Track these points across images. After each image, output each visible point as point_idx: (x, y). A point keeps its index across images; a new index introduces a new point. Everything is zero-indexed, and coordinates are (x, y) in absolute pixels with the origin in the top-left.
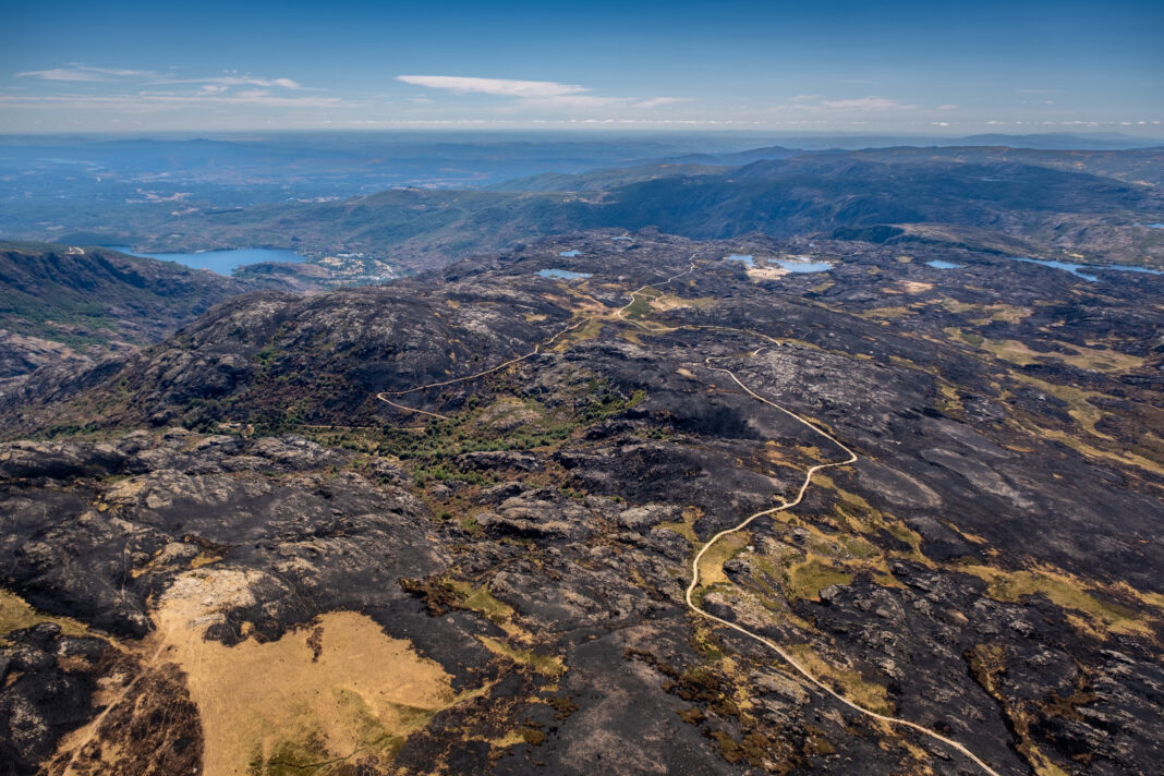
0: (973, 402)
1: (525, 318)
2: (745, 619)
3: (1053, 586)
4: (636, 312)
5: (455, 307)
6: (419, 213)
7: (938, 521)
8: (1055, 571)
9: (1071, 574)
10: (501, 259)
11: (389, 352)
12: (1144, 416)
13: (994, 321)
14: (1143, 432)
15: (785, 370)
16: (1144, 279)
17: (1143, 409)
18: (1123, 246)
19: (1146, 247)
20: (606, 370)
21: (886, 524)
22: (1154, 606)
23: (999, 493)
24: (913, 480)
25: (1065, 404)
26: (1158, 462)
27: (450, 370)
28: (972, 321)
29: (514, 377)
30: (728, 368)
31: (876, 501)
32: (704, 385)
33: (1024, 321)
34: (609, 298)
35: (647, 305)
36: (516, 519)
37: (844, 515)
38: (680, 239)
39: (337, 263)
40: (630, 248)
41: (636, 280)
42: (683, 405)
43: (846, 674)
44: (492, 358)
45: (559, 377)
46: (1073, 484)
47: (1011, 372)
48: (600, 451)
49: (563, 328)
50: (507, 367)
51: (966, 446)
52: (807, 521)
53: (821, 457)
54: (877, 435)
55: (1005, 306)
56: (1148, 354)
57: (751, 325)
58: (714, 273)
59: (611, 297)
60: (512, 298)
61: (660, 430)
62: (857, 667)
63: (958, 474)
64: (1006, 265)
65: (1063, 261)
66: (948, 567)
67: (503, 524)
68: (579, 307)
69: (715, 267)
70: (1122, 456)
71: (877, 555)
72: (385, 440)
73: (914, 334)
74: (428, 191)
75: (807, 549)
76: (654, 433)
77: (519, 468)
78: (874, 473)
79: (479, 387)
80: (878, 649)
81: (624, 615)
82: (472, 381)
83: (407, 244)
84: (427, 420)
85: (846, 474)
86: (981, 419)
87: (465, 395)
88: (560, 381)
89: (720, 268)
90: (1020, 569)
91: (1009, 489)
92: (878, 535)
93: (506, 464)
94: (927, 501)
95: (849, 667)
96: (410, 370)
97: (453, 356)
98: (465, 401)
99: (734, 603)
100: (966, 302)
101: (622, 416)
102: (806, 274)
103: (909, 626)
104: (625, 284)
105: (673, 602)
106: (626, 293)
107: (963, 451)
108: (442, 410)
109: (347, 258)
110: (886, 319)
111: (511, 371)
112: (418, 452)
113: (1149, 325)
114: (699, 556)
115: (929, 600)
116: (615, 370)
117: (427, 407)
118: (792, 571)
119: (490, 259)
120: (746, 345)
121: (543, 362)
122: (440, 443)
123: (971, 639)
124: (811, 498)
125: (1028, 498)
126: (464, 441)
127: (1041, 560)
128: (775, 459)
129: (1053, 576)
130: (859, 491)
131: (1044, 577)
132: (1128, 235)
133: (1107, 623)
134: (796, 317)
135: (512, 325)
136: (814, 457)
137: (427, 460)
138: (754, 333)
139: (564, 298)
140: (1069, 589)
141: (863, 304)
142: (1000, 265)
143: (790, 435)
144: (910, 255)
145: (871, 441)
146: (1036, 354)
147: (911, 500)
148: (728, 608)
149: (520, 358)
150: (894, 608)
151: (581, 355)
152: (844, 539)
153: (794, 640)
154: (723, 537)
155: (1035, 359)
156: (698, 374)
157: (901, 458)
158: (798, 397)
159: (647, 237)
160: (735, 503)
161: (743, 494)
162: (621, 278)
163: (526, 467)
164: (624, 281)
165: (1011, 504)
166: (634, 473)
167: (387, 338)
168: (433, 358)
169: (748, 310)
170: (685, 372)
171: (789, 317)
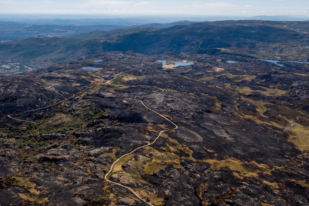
0: (225, 107)
1: (71, 85)
2: (123, 181)
3: (232, 164)
4: (116, 82)
5: (44, 81)
6: (43, 46)
7: (200, 146)
8: (234, 159)
9: (238, 160)
10: (70, 63)
11: (14, 99)
12: (279, 110)
13: (242, 81)
14: (278, 114)
15: (160, 99)
16: (297, 65)
17: (280, 107)
18: (294, 54)
19: (301, 54)
20: (96, 102)
21: (183, 148)
22: (261, 168)
23: (223, 136)
24: (195, 134)
25: (256, 107)
26: (279, 124)
27: (38, 105)
28: (235, 81)
29: (63, 106)
30: (141, 99)
31: (181, 141)
32: (130, 106)
33: (253, 80)
34: (106, 77)
35: (121, 79)
36: (50, 155)
37: (169, 146)
38: (140, 55)
39: (8, 67)
40: (121, 58)
41: (119, 70)
42: (122, 113)
43: (152, 196)
44: (55, 100)
45: (79, 105)
46: (249, 132)
47: (242, 97)
48: (89, 131)
49: (86, 88)
50: (61, 103)
51: (217, 122)
52: (155, 149)
53: (166, 128)
54: (187, 119)
55: (248, 75)
56: (288, 90)
57: (155, 84)
58: (150, 67)
59: (107, 76)
60: (68, 77)
61: (113, 122)
62: (156, 194)
63: (211, 131)
64: (252, 61)
65: (274, 60)
66: (200, 161)
67: (44, 158)
68: (94, 80)
69: (151, 65)
70: (269, 122)
71: (177, 158)
72: (10, 132)
73: (213, 86)
74: (47, 38)
75: (153, 158)
76: (111, 123)
77: (59, 139)
78: (182, 132)
79: (49, 111)
80: (165, 187)
81: (78, 183)
82: (46, 109)
83: (38, 59)
84: (27, 124)
85: (173, 133)
86: (225, 113)
87: (43, 114)
88: (79, 107)
89: (152, 65)
90: (223, 160)
91: (226, 134)
92: (179, 152)
93: (55, 138)
94: (197, 140)
95: (154, 193)
96: (21, 105)
97: (40, 99)
98: (43, 116)
99: (120, 177)
100: (235, 74)
101: (100, 118)
102: (183, 66)
103: (180, 180)
104: (114, 71)
105: (99, 178)
106: (114, 75)
107: (215, 123)
108: (34, 120)
109: (13, 65)
110: (205, 81)
111: (62, 104)
112: (23, 136)
113: (291, 80)
114: (114, 163)
115: (190, 171)
116: (99, 102)
117: (28, 119)
118: (146, 166)
119: (66, 64)
120: (152, 91)
121: (75, 100)
122: (32, 132)
123: (199, 182)
124: (159, 141)
125: (232, 137)
126: (42, 131)
127: (230, 156)
128: (150, 129)
129: (233, 161)
130: (176, 138)
131: (230, 161)
132: (295, 50)
133: (244, 174)
134: (171, 81)
135: (65, 87)
136: (163, 128)
137: (26, 138)
138: (155, 87)
139: (89, 77)
140: (237, 165)
141: (200, 76)
142: (250, 61)
143: (156, 121)
144: (221, 59)
145: (184, 122)
146: (253, 91)
147: (192, 140)
148: (118, 178)
149: (66, 99)
150: (176, 174)
151: (88, 97)
152: (166, 154)
153: (138, 186)
154: (125, 156)
155: (252, 93)
156: (129, 102)
157: (193, 127)
158: (163, 108)
159: (128, 54)
160: (131, 145)
161: (135, 141)
162: (113, 69)
163: (62, 138)
164: (114, 70)
165: (226, 139)
166: (99, 137)
167: (13, 94)
168: (31, 101)
169: (155, 79)
170: (125, 101)
171: (169, 81)
